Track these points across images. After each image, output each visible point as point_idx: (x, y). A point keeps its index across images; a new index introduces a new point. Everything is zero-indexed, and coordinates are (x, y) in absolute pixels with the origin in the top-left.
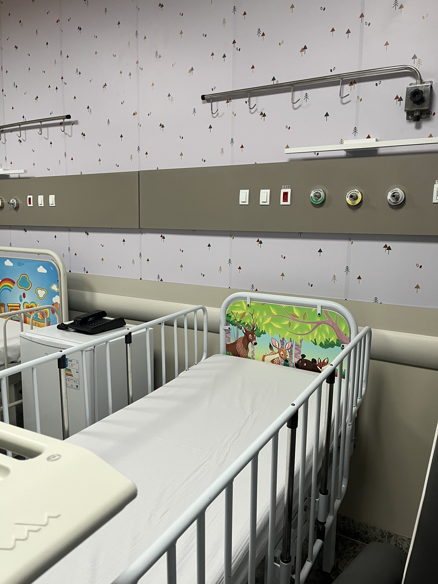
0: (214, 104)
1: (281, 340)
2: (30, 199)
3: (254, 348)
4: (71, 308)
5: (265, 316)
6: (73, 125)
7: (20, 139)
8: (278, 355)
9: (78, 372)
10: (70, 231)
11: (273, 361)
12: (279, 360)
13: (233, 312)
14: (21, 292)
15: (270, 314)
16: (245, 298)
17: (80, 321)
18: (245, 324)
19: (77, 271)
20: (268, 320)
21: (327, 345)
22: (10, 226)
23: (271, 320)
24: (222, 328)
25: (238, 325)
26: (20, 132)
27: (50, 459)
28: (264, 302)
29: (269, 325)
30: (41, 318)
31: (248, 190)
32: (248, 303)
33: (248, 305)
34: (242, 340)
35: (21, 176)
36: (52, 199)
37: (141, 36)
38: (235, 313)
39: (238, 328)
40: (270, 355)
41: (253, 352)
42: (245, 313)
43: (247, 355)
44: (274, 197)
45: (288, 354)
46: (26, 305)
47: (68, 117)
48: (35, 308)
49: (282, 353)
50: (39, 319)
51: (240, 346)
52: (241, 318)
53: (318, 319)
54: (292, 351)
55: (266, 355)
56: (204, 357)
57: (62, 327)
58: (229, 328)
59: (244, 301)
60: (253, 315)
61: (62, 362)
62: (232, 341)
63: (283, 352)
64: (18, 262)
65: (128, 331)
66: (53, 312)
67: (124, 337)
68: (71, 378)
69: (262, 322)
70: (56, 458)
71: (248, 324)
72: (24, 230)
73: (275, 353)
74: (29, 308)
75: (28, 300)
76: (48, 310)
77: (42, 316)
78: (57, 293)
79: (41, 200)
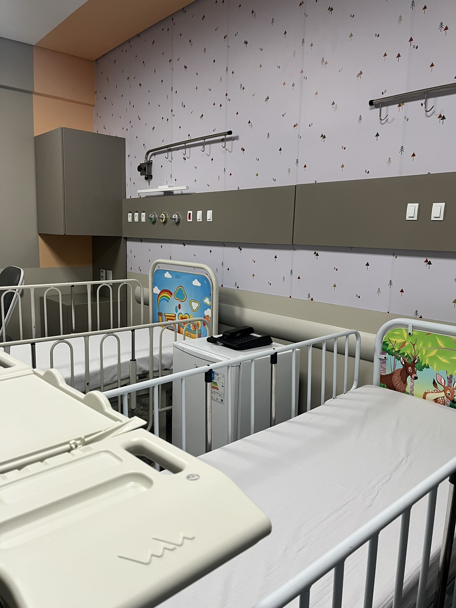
0: (384, 109)
1: (448, 377)
2: (190, 214)
3: (413, 383)
4: (221, 322)
5: (430, 348)
6: (234, 140)
7: (185, 156)
8: (443, 394)
9: (223, 386)
10: (225, 246)
11: (436, 400)
12: (444, 400)
13: (391, 340)
14: (177, 303)
17: (227, 335)
18: (404, 355)
19: (229, 286)
22: (171, 240)
23: (437, 353)
24: (377, 356)
25: (396, 355)
26: (185, 149)
27: (190, 478)
29: (434, 359)
30: (193, 330)
31: (418, 204)
32: (410, 331)
33: (410, 334)
34: (400, 372)
35: (184, 192)
36: (210, 213)
37: (307, 44)
38: (393, 341)
39: (396, 358)
40: (433, 393)
41: (412, 387)
42: (404, 343)
43: (405, 390)
44: (449, 211)
46: (180, 315)
47: (230, 133)
48: (188, 319)
49: (448, 392)
50: (191, 330)
51: (397, 378)
52: (400, 348)
55: (428, 393)
56: (354, 386)
57: (211, 340)
58: (385, 358)
59: (404, 329)
60: (415, 346)
61: (209, 376)
62: (388, 372)
63: (450, 391)
64: (176, 275)
65: (274, 351)
66: (204, 325)
67: (270, 356)
68: (217, 392)
69: (426, 354)
70: (195, 478)
71: (408, 355)
72: (183, 244)
73: (440, 391)
74: (182, 319)
75: (182, 312)
76: (200, 322)
77: (195, 327)
78: (210, 307)
79: (199, 215)
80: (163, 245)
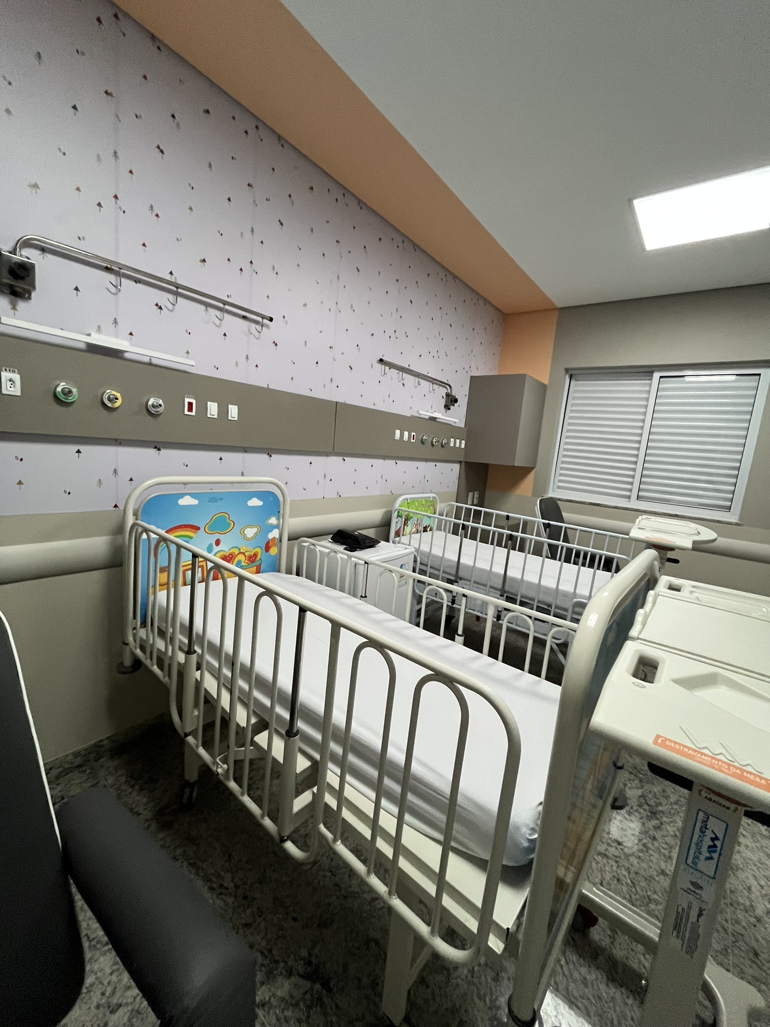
2: (190, 404)
8: (415, 528)
13: (401, 509)
14: (213, 538)
15: (415, 506)
16: (408, 499)
20: (414, 510)
24: (395, 521)
25: (402, 517)
28: (413, 500)
30: (246, 564)
36: (233, 411)
37: (341, 283)
39: (402, 519)
44: (409, 436)
46: (219, 555)
47: (271, 319)
49: (417, 526)
50: (243, 566)
51: (401, 530)
53: (430, 504)
58: (398, 520)
64: (210, 498)
72: (155, 447)
75: (225, 547)
76: (258, 550)
77: (249, 560)
78: (277, 527)
79: (213, 409)
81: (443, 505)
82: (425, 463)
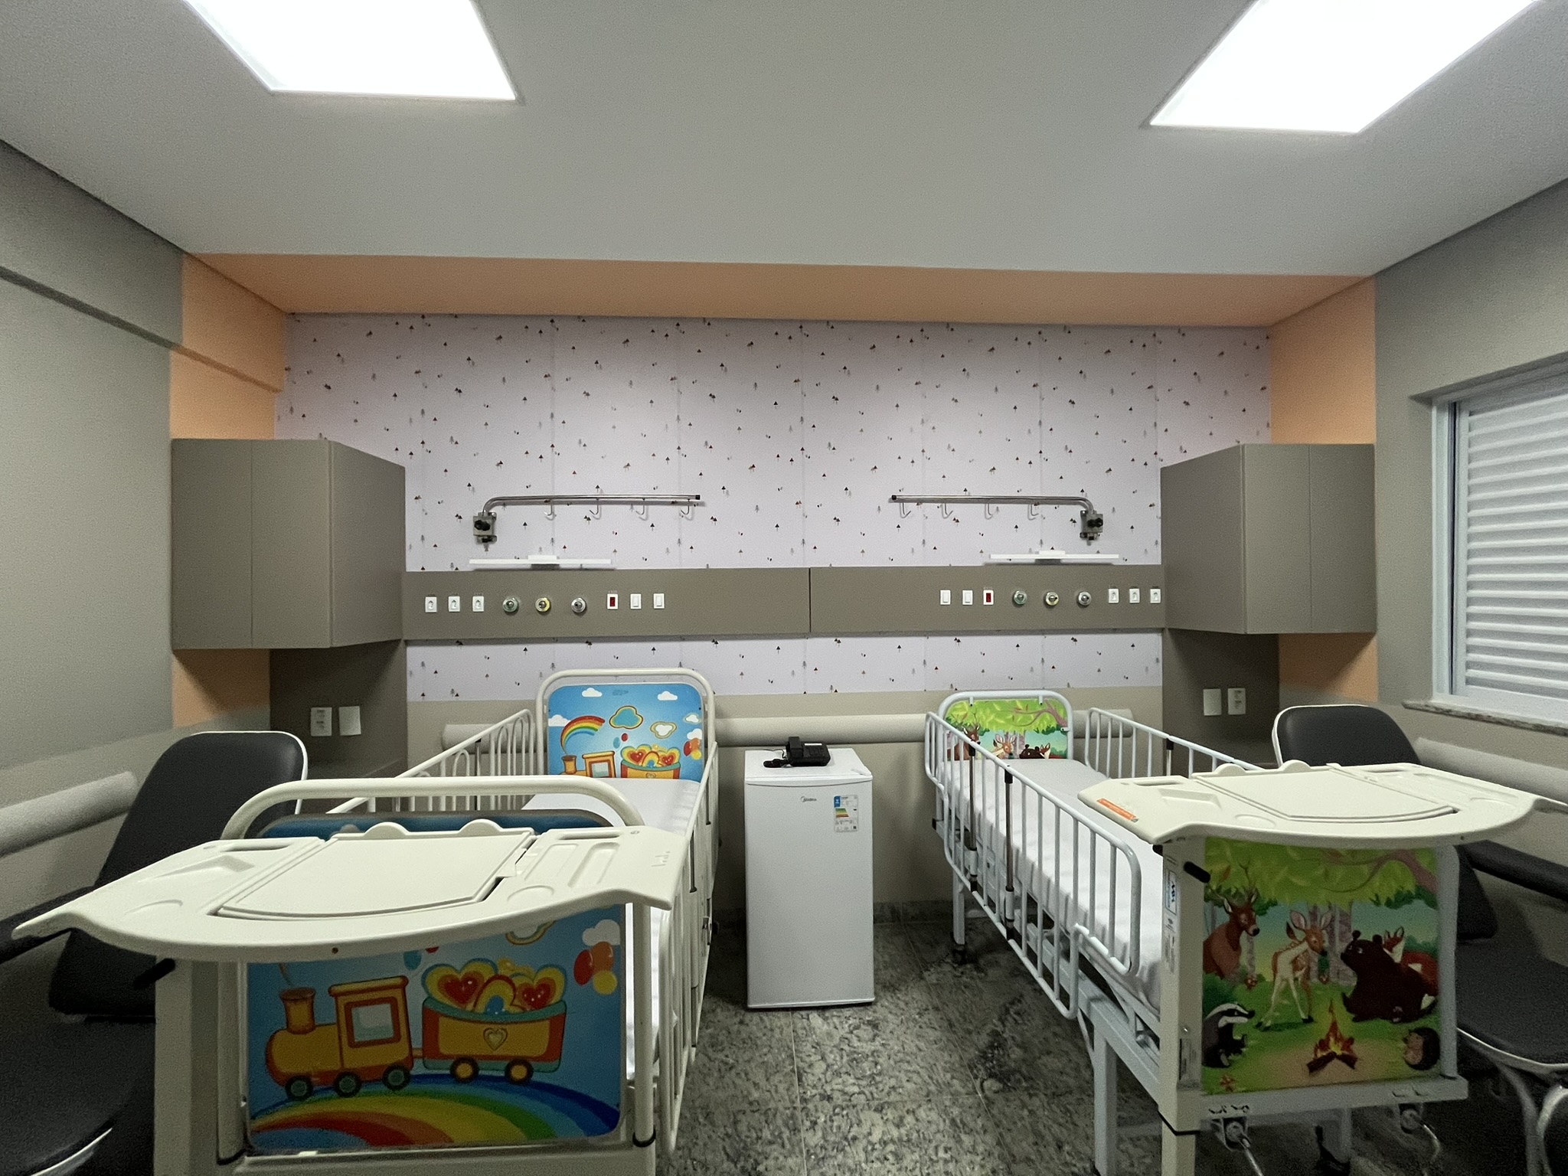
0: (904, 505)
1: (1005, 735)
2: (612, 599)
5: (988, 714)
6: (698, 506)
7: (589, 515)
8: (1002, 750)
9: (856, 810)
10: (683, 640)
12: (1005, 755)
13: (954, 714)
14: (618, 732)
15: (993, 711)
16: (968, 699)
18: (967, 725)
20: (992, 717)
21: (1049, 731)
22: (554, 637)
23: (995, 717)
25: (959, 727)
28: (987, 702)
29: (992, 722)
30: (660, 766)
31: (950, 591)
32: (971, 703)
33: (971, 705)
35: (584, 567)
36: (659, 600)
37: (807, 424)
38: (956, 715)
42: (967, 714)
44: (977, 597)
45: (1012, 747)
46: (626, 751)
47: (698, 497)
49: (1006, 747)
50: (656, 767)
51: (961, 749)
52: (964, 718)
53: (1040, 709)
54: (1016, 743)
60: (975, 715)
62: (953, 745)
63: (1008, 746)
64: (615, 690)
68: (845, 820)
69: (987, 719)
71: (970, 725)
72: (587, 642)
73: (999, 748)
75: (633, 743)
76: (676, 752)
77: (664, 762)
78: (698, 726)
79: (636, 600)
80: (529, 647)
81: (1084, 713)
82: (1039, 638)
